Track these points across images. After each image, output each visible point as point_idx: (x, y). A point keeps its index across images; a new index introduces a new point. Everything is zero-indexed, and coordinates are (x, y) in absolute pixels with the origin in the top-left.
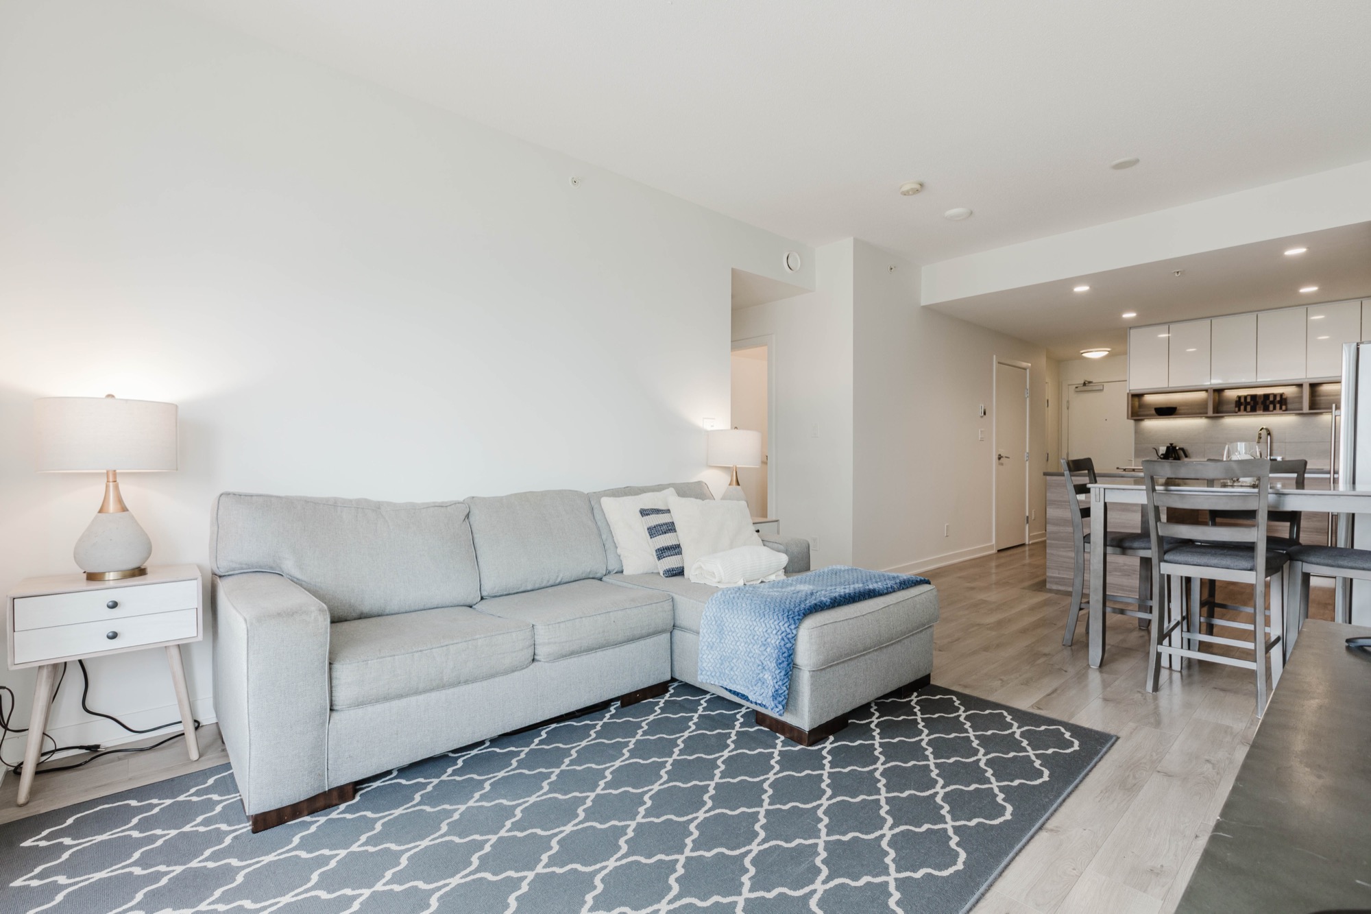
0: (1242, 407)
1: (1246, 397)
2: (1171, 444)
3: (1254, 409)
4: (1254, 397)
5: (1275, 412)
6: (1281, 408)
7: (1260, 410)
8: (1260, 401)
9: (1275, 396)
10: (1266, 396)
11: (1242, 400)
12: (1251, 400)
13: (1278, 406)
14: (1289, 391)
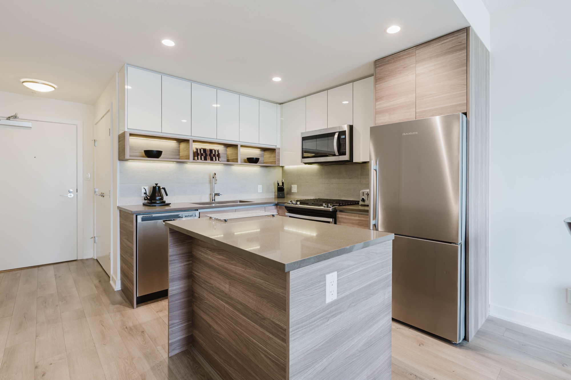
0: (199, 157)
1: (200, 150)
2: (156, 184)
3: (205, 159)
4: (205, 150)
5: (216, 162)
6: (219, 160)
7: (209, 160)
8: (208, 153)
9: (215, 151)
10: (211, 151)
11: (199, 152)
12: (203, 153)
13: (217, 158)
14: (221, 149)
